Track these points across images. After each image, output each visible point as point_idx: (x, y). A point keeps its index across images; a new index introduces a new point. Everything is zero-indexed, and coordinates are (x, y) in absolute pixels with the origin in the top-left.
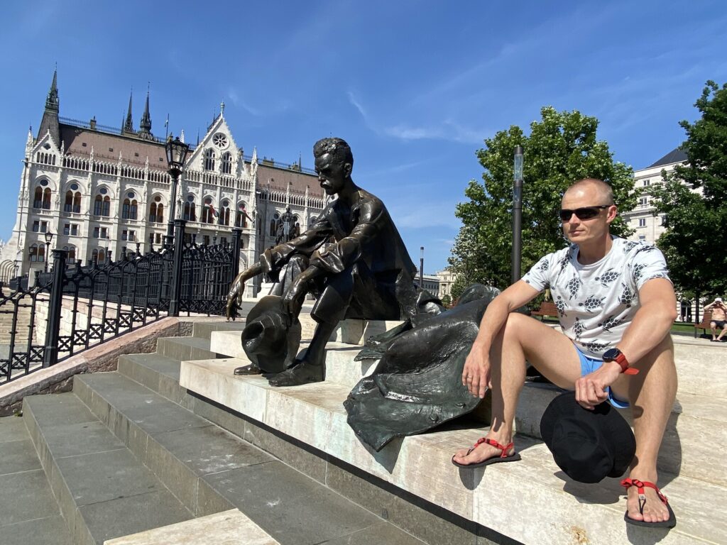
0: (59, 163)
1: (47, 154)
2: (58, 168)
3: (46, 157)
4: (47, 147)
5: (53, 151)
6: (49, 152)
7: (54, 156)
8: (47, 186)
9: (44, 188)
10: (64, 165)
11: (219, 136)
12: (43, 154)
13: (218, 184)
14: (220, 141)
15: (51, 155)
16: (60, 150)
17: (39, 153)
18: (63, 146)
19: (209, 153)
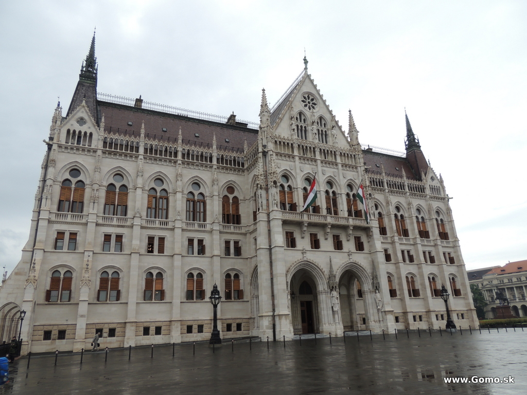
0: (97, 143)
1: (80, 132)
2: (95, 151)
3: (79, 137)
4: (81, 121)
5: (89, 128)
6: (84, 129)
7: (91, 134)
8: (79, 178)
9: (74, 180)
10: (105, 146)
11: (306, 96)
12: (74, 131)
13: (318, 157)
14: (309, 103)
15: (85, 133)
16: (99, 126)
17: (69, 131)
18: (103, 120)
19: (298, 117)
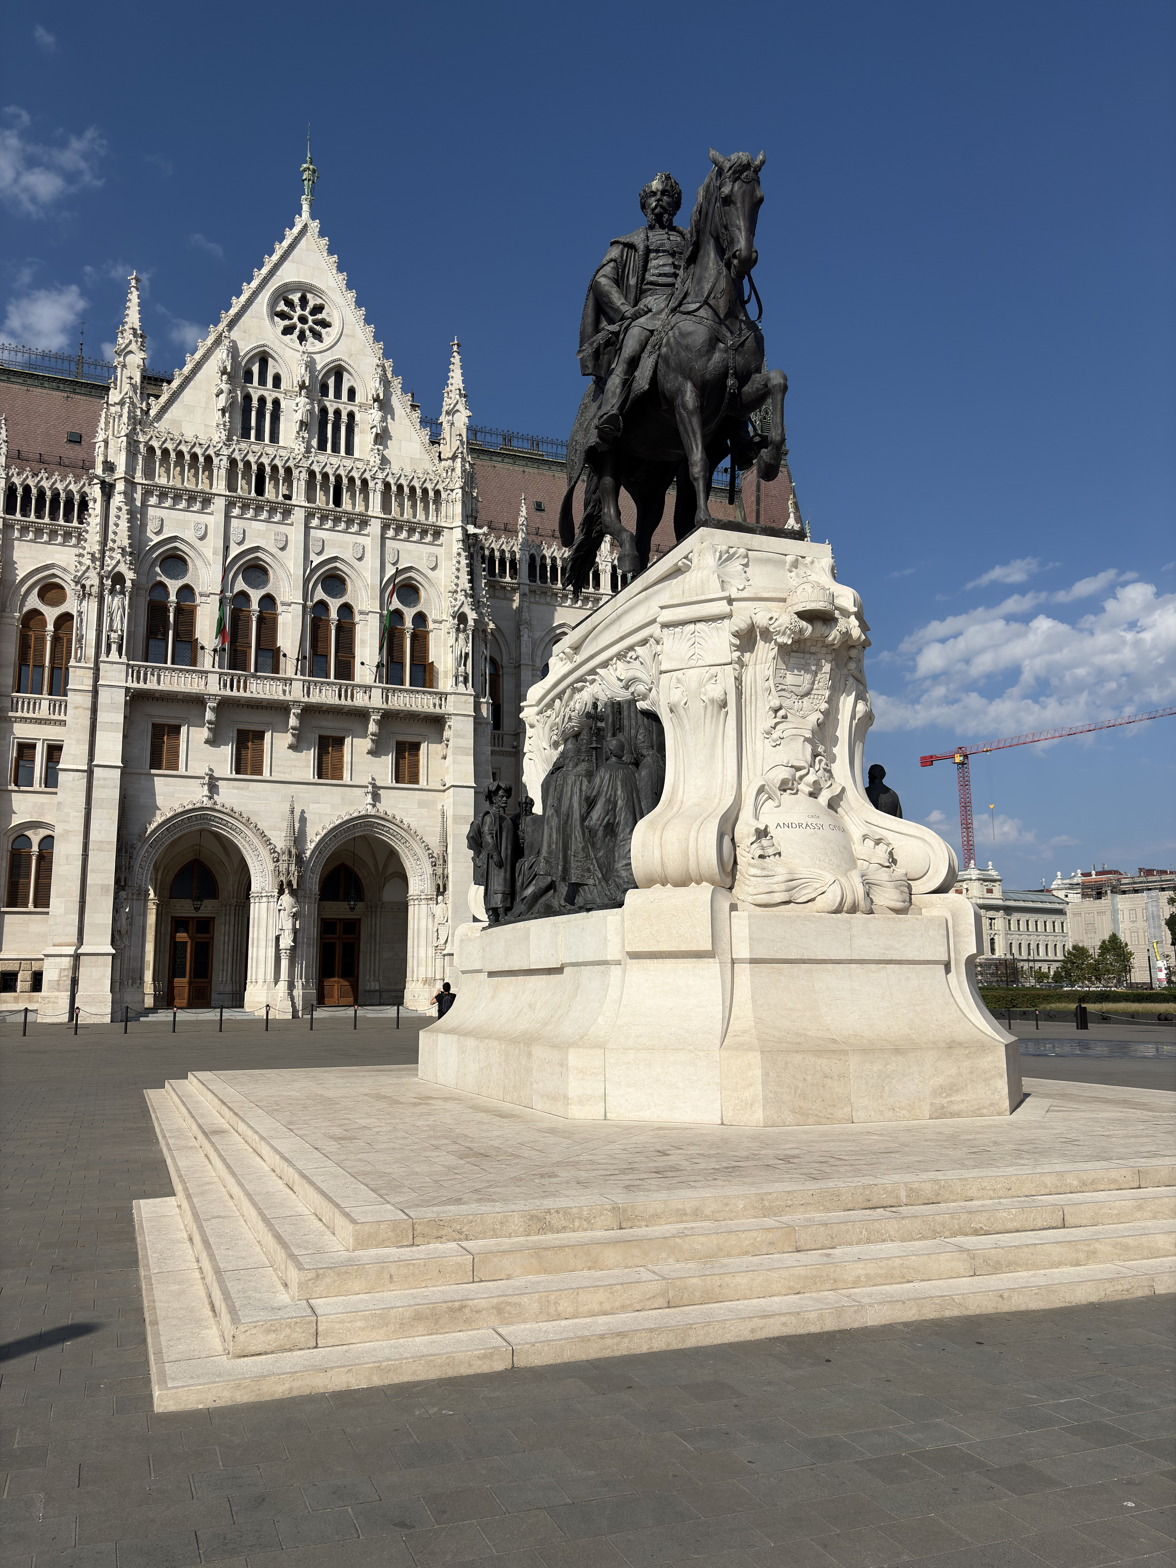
11: (296, 297)
13: (299, 498)
14: (303, 320)
19: (256, 369)
